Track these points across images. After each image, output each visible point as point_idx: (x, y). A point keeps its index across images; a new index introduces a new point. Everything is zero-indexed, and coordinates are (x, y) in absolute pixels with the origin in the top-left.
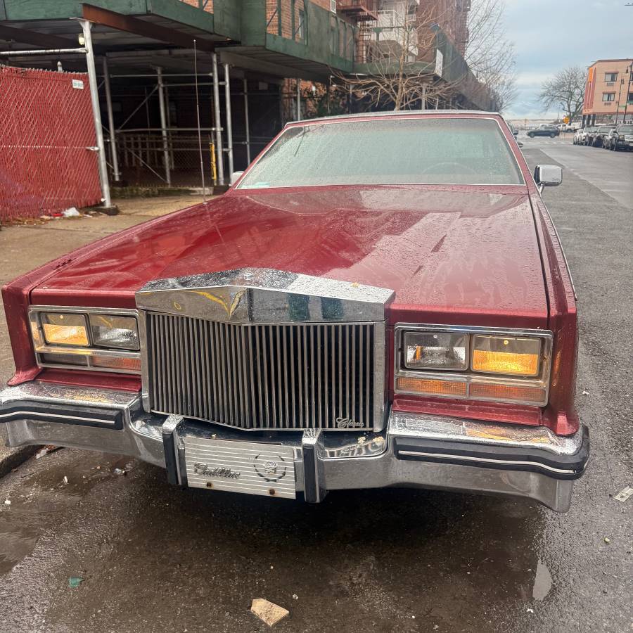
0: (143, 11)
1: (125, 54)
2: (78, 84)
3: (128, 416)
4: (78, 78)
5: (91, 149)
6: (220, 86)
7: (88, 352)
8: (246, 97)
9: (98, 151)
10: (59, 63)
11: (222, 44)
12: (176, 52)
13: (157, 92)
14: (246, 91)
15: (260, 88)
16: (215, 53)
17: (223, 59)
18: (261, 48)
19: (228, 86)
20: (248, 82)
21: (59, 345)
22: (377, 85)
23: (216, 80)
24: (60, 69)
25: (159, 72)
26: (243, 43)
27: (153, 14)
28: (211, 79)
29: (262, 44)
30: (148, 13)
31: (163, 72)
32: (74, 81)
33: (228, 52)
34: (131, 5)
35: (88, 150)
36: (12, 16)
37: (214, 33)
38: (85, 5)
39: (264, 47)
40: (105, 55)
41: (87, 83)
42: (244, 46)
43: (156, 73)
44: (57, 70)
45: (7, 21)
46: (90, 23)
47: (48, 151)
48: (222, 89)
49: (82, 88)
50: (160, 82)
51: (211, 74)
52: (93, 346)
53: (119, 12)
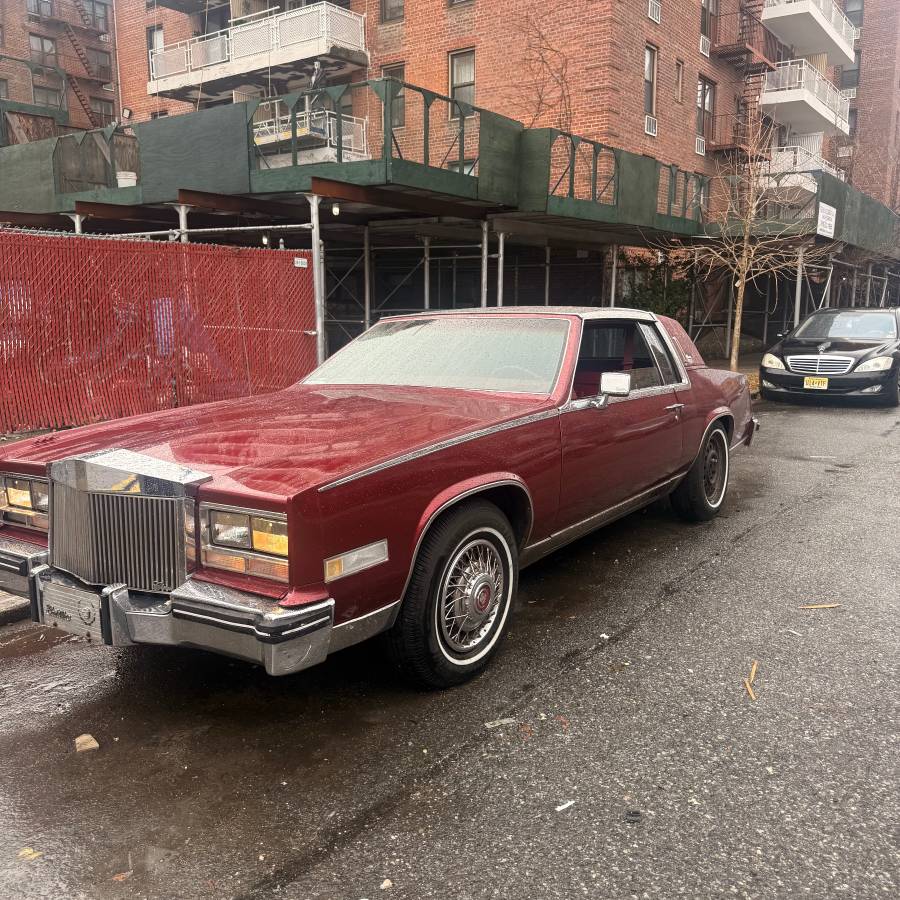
0: (382, 180)
1: (391, 222)
2: (300, 263)
3: (30, 564)
4: (302, 256)
5: (309, 332)
6: (489, 260)
7: (32, 513)
8: (548, 268)
9: (316, 336)
10: (281, 240)
11: (496, 210)
12: (446, 219)
13: (423, 264)
14: (548, 261)
15: (579, 256)
16: (485, 220)
17: (496, 226)
18: (542, 214)
19: (501, 259)
20: (552, 251)
21: (19, 507)
22: (710, 252)
23: (485, 252)
24: (282, 246)
25: (426, 243)
26: (520, 207)
27: (393, 184)
28: (480, 251)
29: (543, 209)
30: (388, 183)
31: (431, 244)
32: (296, 259)
33: (505, 218)
34: (371, 175)
35: (307, 334)
36: (256, 189)
37: (478, 200)
38: (314, 178)
39: (545, 212)
40: (367, 225)
41: (313, 261)
42: (522, 211)
43: (423, 244)
44: (278, 247)
45: (251, 194)
46: (319, 197)
47: (257, 335)
48: (493, 263)
49: (306, 266)
50: (426, 255)
51: (480, 246)
52: (34, 509)
53: (356, 183)
